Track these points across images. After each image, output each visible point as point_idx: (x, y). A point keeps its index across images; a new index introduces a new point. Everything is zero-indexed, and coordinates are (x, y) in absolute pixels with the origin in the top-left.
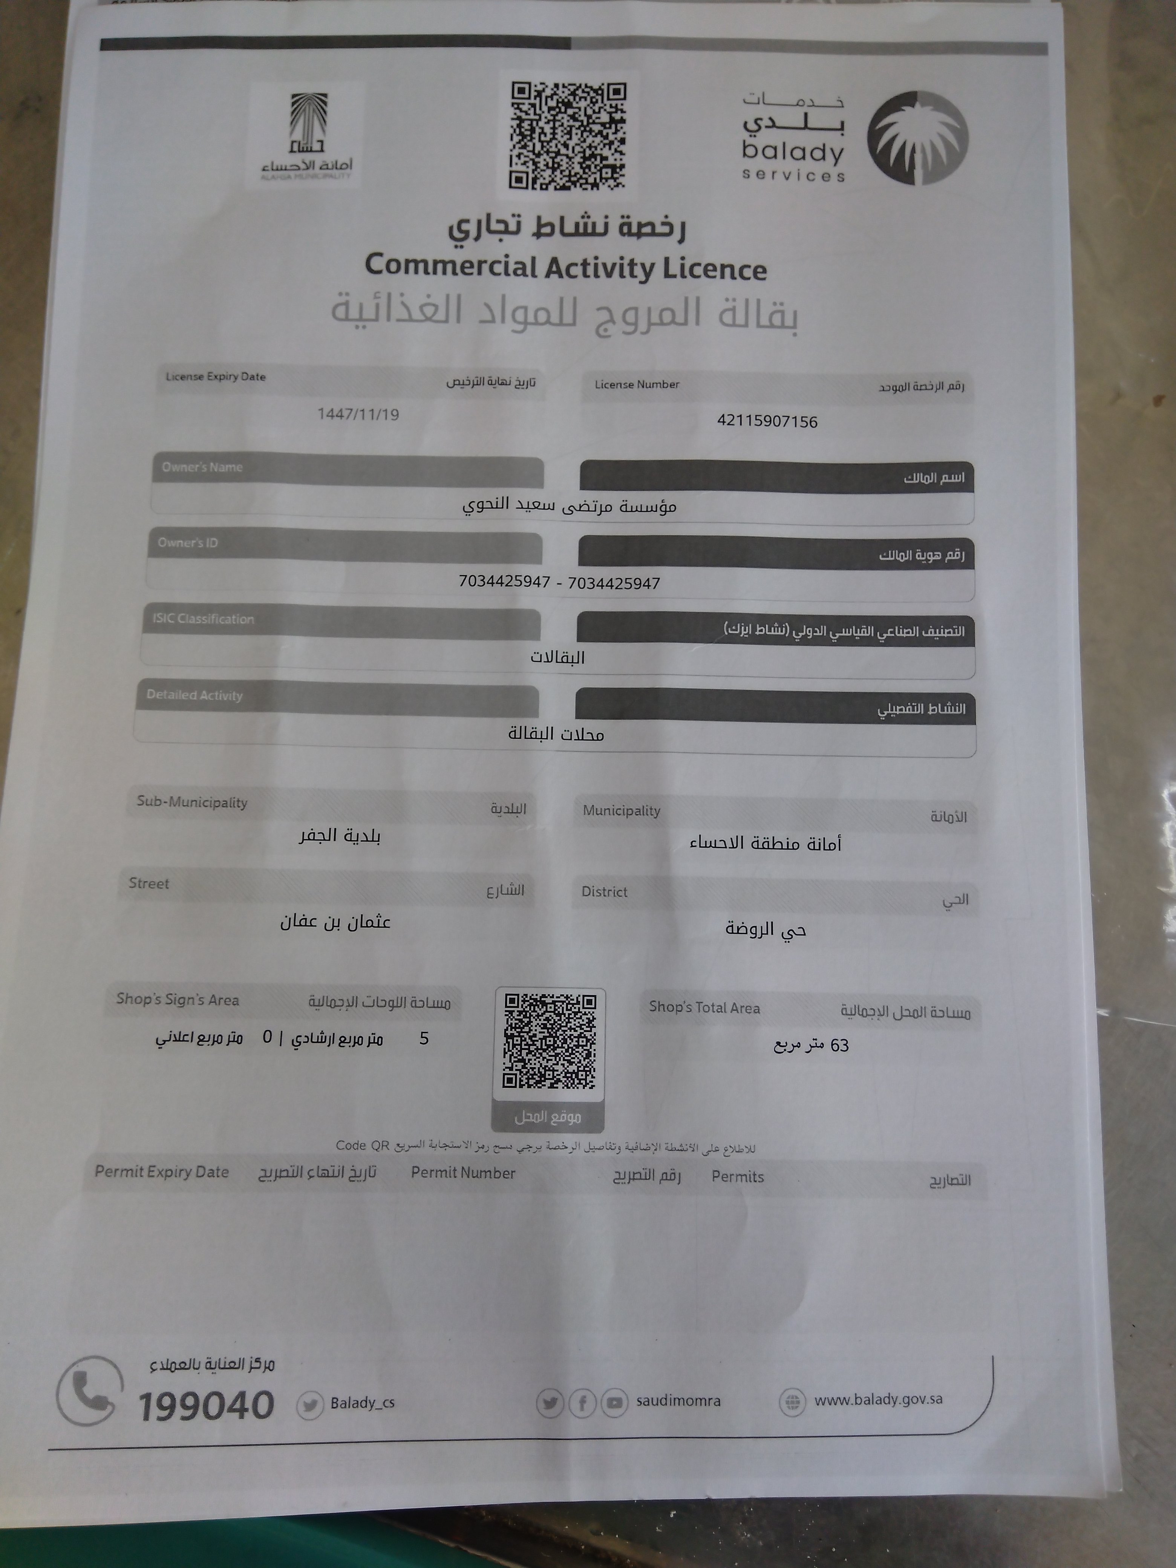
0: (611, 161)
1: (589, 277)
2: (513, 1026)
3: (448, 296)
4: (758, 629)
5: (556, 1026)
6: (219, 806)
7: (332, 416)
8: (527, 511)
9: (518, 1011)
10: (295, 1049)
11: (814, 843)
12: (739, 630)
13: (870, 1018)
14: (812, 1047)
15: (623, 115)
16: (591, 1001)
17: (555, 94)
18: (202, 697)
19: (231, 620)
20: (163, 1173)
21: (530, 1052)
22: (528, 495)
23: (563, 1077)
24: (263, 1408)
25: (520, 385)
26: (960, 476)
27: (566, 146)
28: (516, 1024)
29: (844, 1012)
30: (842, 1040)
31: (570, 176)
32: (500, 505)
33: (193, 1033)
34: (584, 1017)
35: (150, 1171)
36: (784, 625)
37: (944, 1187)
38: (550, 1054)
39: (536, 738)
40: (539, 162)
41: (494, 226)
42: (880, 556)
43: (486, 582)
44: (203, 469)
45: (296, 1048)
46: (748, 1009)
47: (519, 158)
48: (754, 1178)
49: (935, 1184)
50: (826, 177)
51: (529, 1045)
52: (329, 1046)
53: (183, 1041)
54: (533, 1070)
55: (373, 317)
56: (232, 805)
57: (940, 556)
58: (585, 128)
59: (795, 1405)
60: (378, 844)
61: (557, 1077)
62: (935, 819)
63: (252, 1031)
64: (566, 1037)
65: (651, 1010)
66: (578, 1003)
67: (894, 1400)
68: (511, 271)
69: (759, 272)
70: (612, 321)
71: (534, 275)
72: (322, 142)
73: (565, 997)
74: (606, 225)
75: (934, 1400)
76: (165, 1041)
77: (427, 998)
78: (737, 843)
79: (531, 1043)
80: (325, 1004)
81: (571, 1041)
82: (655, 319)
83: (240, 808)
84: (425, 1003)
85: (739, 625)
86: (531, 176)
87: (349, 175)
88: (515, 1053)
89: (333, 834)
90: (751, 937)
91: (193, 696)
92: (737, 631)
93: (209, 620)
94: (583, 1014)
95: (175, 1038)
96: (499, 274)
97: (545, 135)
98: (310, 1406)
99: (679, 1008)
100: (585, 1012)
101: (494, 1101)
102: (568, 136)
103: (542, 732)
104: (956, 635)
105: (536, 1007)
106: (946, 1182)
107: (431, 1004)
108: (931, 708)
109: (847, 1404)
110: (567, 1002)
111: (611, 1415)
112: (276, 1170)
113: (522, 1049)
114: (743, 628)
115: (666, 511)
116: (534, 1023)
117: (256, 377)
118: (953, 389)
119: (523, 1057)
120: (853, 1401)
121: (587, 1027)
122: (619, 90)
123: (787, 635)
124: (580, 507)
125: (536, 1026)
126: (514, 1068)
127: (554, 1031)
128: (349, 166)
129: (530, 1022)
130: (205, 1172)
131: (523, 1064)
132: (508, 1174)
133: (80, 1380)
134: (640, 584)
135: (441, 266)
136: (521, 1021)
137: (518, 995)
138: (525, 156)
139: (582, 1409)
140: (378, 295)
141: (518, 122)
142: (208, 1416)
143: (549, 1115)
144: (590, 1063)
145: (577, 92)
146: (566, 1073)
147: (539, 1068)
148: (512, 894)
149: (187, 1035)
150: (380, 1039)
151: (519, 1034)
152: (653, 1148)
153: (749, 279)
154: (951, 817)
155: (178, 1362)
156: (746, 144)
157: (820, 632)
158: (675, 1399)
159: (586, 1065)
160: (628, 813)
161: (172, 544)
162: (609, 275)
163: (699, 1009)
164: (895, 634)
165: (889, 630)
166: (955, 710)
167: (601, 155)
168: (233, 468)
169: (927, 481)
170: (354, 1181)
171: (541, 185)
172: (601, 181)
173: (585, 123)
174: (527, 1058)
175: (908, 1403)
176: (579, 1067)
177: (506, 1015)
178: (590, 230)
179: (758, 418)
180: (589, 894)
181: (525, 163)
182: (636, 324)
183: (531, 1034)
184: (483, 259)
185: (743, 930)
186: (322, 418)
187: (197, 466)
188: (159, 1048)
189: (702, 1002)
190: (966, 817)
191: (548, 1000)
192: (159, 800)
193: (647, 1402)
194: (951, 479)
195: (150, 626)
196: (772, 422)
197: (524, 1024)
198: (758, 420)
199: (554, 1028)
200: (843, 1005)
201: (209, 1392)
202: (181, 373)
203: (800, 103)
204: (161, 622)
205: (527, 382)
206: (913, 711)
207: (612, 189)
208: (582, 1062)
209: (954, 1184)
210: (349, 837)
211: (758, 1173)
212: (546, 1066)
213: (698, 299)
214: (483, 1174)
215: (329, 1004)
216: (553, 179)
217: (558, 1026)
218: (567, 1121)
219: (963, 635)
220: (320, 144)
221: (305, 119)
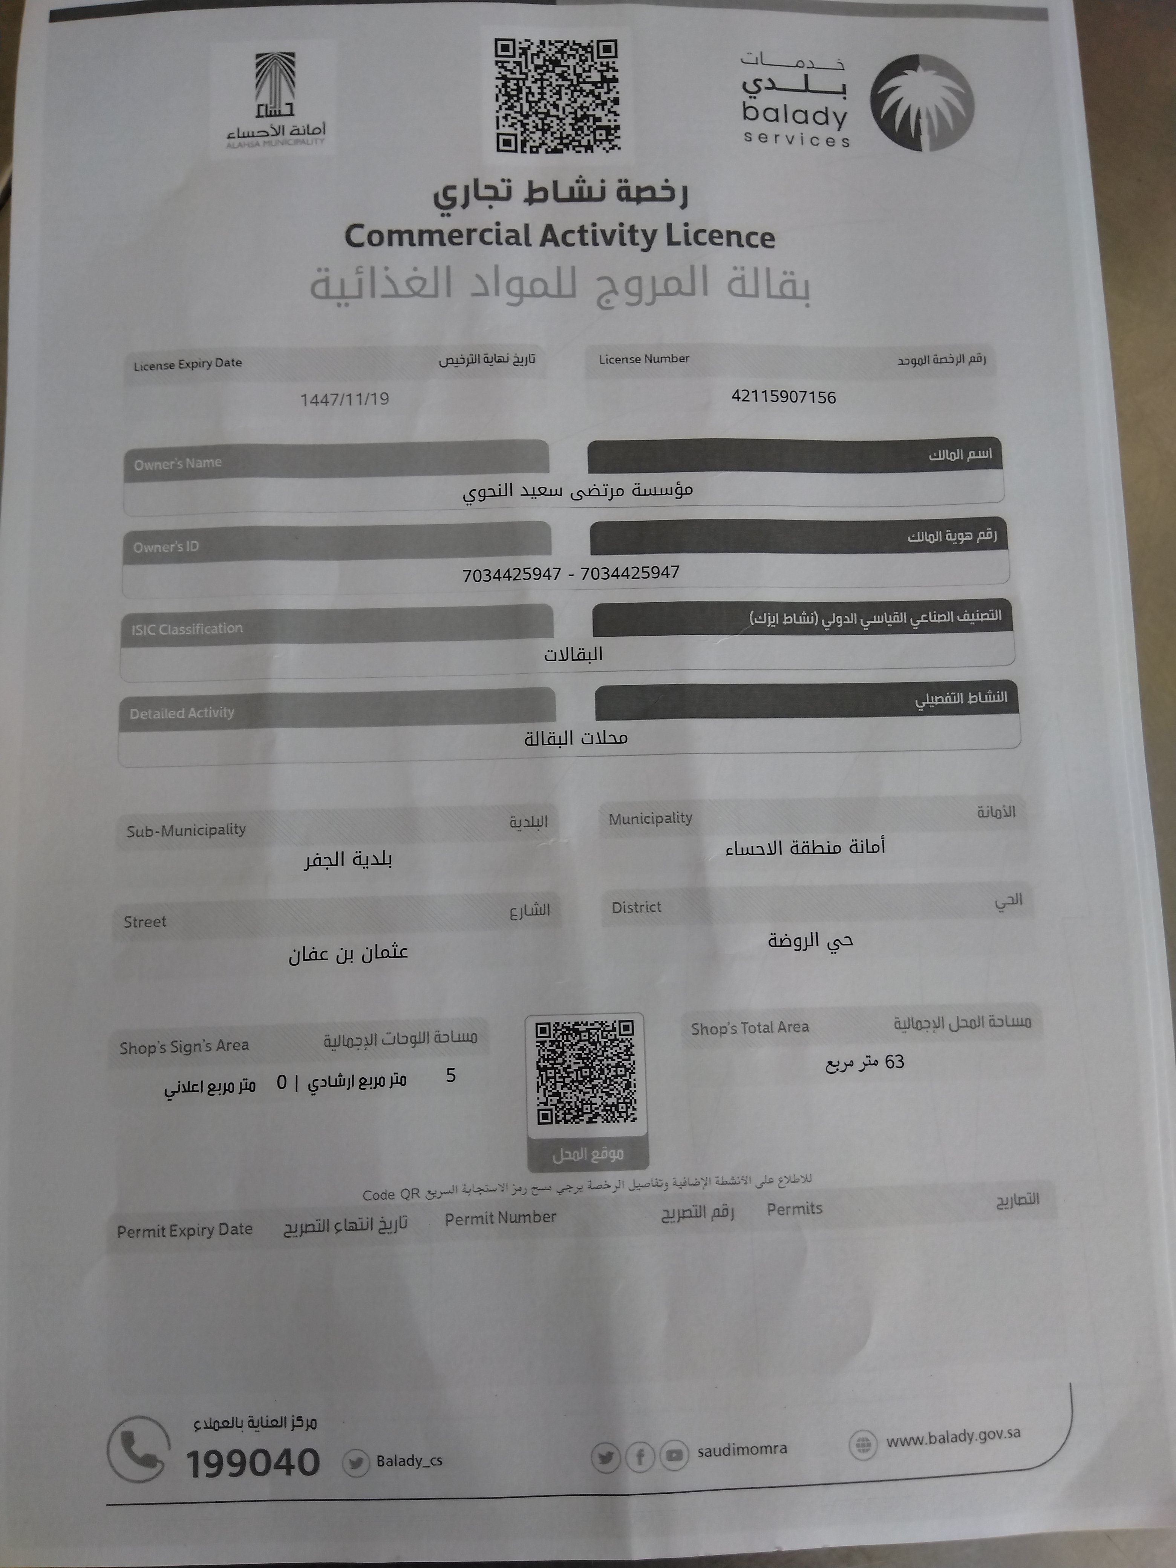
0: (605, 122)
1: (587, 244)
2: (546, 1057)
3: (436, 269)
4: (786, 618)
5: (592, 1056)
6: (216, 833)
7: (317, 403)
8: (532, 498)
9: (550, 1041)
10: (312, 1095)
11: (856, 845)
12: (765, 620)
13: (925, 1030)
14: (866, 1065)
15: (615, 73)
16: (628, 1027)
17: (541, 51)
18: (190, 715)
19: (216, 630)
20: (186, 1232)
21: (565, 1085)
22: (533, 480)
23: (602, 1111)
24: (309, 1464)
25: (518, 362)
26: (987, 452)
27: (556, 106)
28: (549, 1055)
29: (898, 1026)
30: (897, 1056)
31: (561, 138)
32: (503, 493)
33: (202, 1082)
34: (621, 1045)
35: (172, 1231)
36: (812, 614)
37: (1012, 1207)
38: (586, 1086)
39: (554, 744)
40: (528, 124)
41: (483, 192)
42: (909, 538)
43: (492, 577)
44: (179, 466)
45: (313, 1093)
46: (796, 1027)
47: (507, 120)
48: (812, 1209)
49: (1002, 1205)
50: (830, 142)
51: (564, 1078)
52: (348, 1089)
53: (193, 1091)
54: (569, 1105)
55: (357, 294)
56: (229, 832)
57: (971, 536)
58: (575, 88)
59: (866, 1448)
60: (390, 867)
61: (596, 1111)
62: (982, 815)
63: (265, 1077)
64: (603, 1067)
65: (694, 1034)
66: (614, 1029)
67: (971, 1436)
68: (503, 240)
69: (767, 240)
70: (614, 291)
71: (528, 244)
72: (291, 104)
73: (599, 1024)
74: (603, 189)
75: (1011, 1434)
76: (174, 1093)
77: (452, 1032)
78: (775, 849)
79: (566, 1075)
80: (342, 1044)
81: (608, 1071)
82: (660, 289)
83: (238, 835)
84: (450, 1037)
85: (765, 614)
86: (520, 138)
87: (322, 140)
88: (549, 1087)
89: (341, 858)
90: (795, 950)
91: (181, 714)
92: (763, 621)
93: (194, 631)
94: (620, 1042)
95: (184, 1088)
96: (491, 243)
97: (533, 96)
98: (356, 1464)
99: (724, 1030)
100: (622, 1039)
101: (530, 1140)
102: (558, 97)
103: (560, 737)
104: (993, 619)
105: (569, 1036)
106: (1014, 1203)
107: (456, 1038)
108: (971, 697)
109: (921, 1444)
110: (602, 1029)
111: (673, 1468)
112: (302, 1225)
113: (556, 1082)
114: (769, 617)
115: (682, 494)
116: (568, 1053)
117: (231, 362)
118: (974, 361)
119: (558, 1091)
120: (927, 1440)
121: (625, 1055)
122: (609, 48)
123: (816, 624)
124: (590, 492)
125: (570, 1057)
126: (550, 1103)
127: (590, 1061)
128: (321, 130)
129: (563, 1053)
130: (228, 1229)
131: (558, 1098)
132: (547, 1218)
133: (128, 1439)
134: (658, 572)
135: (426, 236)
136: (553, 1051)
137: (549, 1024)
138: (513, 118)
139: (640, 1463)
140: (360, 270)
141: (503, 81)
142: (255, 1472)
143: (589, 1152)
144: (631, 1094)
145: (565, 50)
146: (605, 1106)
147: (575, 1102)
148: (537, 914)
149: (197, 1085)
150: (403, 1079)
151: (553, 1066)
152: (703, 1183)
153: (757, 246)
154: (998, 812)
155: (221, 1421)
156: (746, 106)
157: (850, 620)
158: (738, 1448)
159: (626, 1096)
160: (658, 820)
161: (149, 549)
162: (609, 242)
163: (745, 1031)
164: (929, 620)
165: (923, 616)
166: (996, 699)
167: (594, 116)
168: (211, 463)
169: (953, 458)
170: (384, 1233)
171: (531, 147)
172: (595, 143)
173: (575, 83)
174: (562, 1092)
175: (985, 1439)
176: (618, 1099)
177: (537, 1046)
178: (586, 195)
179: (774, 393)
180: (620, 911)
181: (512, 125)
182: (640, 294)
183: (565, 1066)
184: (472, 227)
185: (786, 943)
186: (306, 405)
187: (172, 463)
188: (169, 1100)
189: (747, 1023)
190: (1014, 812)
191: (582, 1028)
192: (150, 830)
193: (709, 1453)
194: (978, 455)
195: (128, 640)
196: (789, 397)
197: (557, 1055)
198: (774, 395)
199: (590, 1058)
200: (896, 1018)
201: (254, 1449)
202: (150, 363)
203: (800, 64)
204: (141, 634)
205: (527, 358)
206: (953, 700)
207: (607, 152)
208: (622, 1093)
209: (1022, 1204)
210: (357, 861)
211: (816, 1204)
212: (583, 1100)
213: (705, 267)
214: (522, 1218)
215: (346, 1044)
216: (543, 141)
217: (594, 1056)
218: (608, 1158)
219: (1000, 619)
220: (289, 107)
221: (271, 83)
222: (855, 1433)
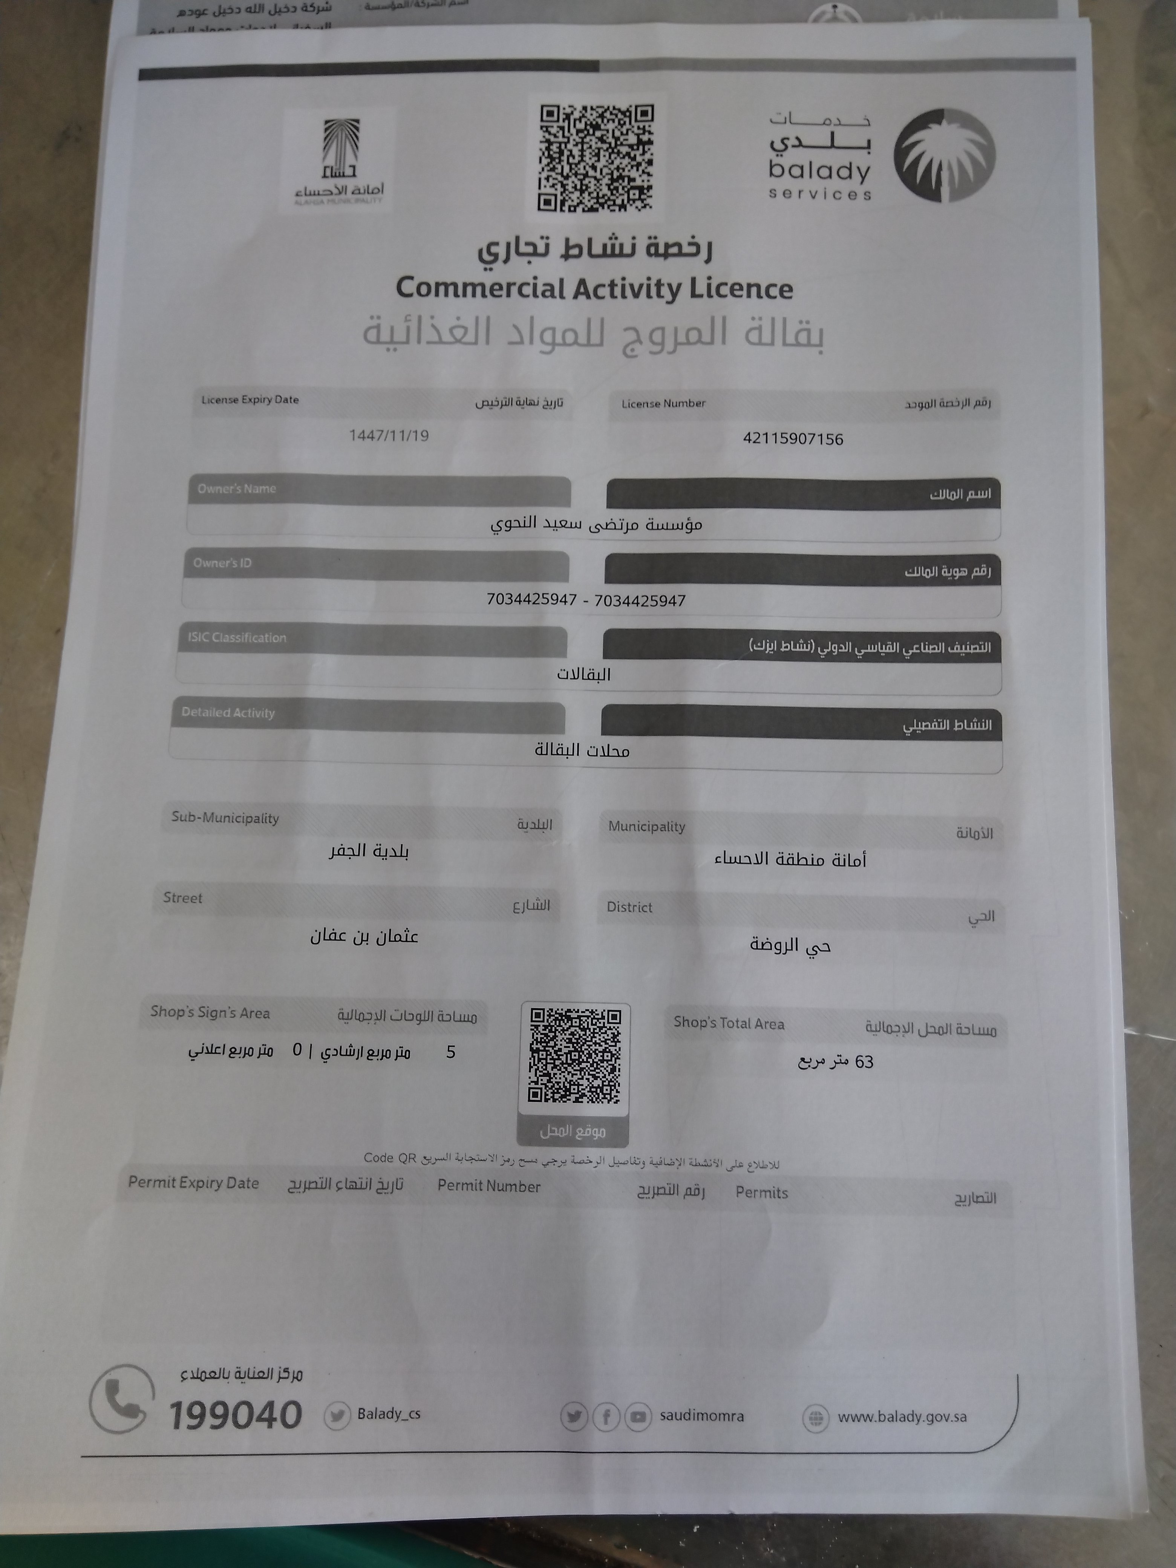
0: (638, 182)
1: (616, 297)
2: (539, 1040)
3: (477, 318)
4: (784, 645)
5: (581, 1041)
6: (251, 821)
7: (364, 438)
8: (554, 530)
9: (543, 1026)
11: (839, 859)
12: (764, 647)
13: (895, 1034)
14: (836, 1063)
15: (650, 136)
16: (616, 1016)
17: (583, 116)
18: (235, 715)
19: (263, 639)
20: (195, 1184)
21: (555, 1067)
22: (555, 513)
23: (588, 1092)
24: (291, 1418)
25: (548, 405)
26: (987, 492)
27: (594, 168)
28: (541, 1038)
29: (869, 1029)
30: (866, 1057)
31: (598, 198)
32: (527, 524)
33: (225, 1045)
34: (609, 1032)
35: (182, 1182)
36: (809, 642)
37: (969, 1205)
38: (575, 1068)
39: (562, 754)
40: (567, 185)
41: (523, 249)
42: (906, 573)
43: (514, 600)
44: (238, 491)
45: (325, 1061)
46: (772, 1025)
47: (548, 181)
48: (778, 1194)
49: (961, 1202)
50: (852, 195)
51: (555, 1060)
52: (357, 1059)
53: (216, 1053)
54: (558, 1085)
55: (404, 340)
56: (264, 821)
57: (966, 572)
58: (613, 150)
59: (818, 1422)
60: (407, 859)
61: (582, 1091)
62: (960, 835)
63: (282, 1044)
64: (591, 1052)
65: (676, 1026)
66: (603, 1018)
67: (918, 1417)
68: (539, 293)
69: (785, 291)
70: (639, 341)
71: (562, 297)
72: (354, 167)
73: (590, 1012)
74: (634, 246)
75: (958, 1419)
76: (197, 1053)
77: (454, 1012)
78: (762, 859)
79: (557, 1057)
80: (354, 1017)
81: (595, 1056)
82: (682, 338)
83: (272, 824)
84: (452, 1017)
85: (764, 641)
86: (559, 198)
87: (380, 200)
88: (540, 1068)
89: (362, 850)
90: (776, 953)
91: (227, 713)
92: (762, 647)
93: (243, 639)
94: (608, 1029)
95: (208, 1050)
96: (528, 296)
97: (574, 158)
98: (337, 1417)
99: (704, 1024)
100: (610, 1027)
101: (520, 1116)
102: (596, 159)
103: (568, 748)
104: (982, 651)
105: (562, 1022)
106: (971, 1200)
107: (457, 1018)
108: (957, 724)
109: (871, 1421)
110: (592, 1017)
111: (635, 1429)
112: (306, 1181)
113: (547, 1063)
114: (768, 644)
115: (692, 529)
116: (560, 1038)
117: (289, 400)
118: (979, 405)
119: (548, 1071)
120: (876, 1418)
121: (612, 1042)
122: (647, 112)
123: (812, 652)
124: (607, 525)
125: (561, 1041)
126: (540, 1082)
127: (579, 1045)
128: (380, 190)
129: (555, 1036)
130: (235, 1183)
131: (548, 1078)
132: (533, 1188)
133: (113, 1388)
134: (666, 601)
135: (470, 288)
136: (546, 1035)
137: (543, 1010)
138: (554, 179)
139: (606, 1423)
140: (408, 318)
141: (546, 145)
142: (237, 1425)
143: (574, 1129)
144: (615, 1077)
145: (605, 114)
146: (591, 1088)
147: (564, 1083)
148: (538, 909)
149: (219, 1048)
150: (408, 1052)
151: (545, 1049)
152: (677, 1163)
153: (775, 297)
154: (977, 833)
155: (208, 1372)
156: (773, 164)
157: (846, 649)
158: (698, 1414)
159: (611, 1079)
160: (653, 828)
161: (207, 564)
162: (636, 295)
163: (724, 1025)
164: (921, 651)
165: (915, 646)
166: (981, 727)
167: (629, 177)
168: (267, 489)
169: (953, 498)
170: (381, 1193)
171: (570, 207)
172: (628, 202)
173: (613, 145)
174: (552, 1073)
175: (932, 1421)
176: (603, 1082)
177: (532, 1030)
178: (617, 251)
179: (783, 435)
180: (614, 910)
181: (553, 186)
182: (662, 344)
183: (556, 1049)
184: (512, 281)
185: (767, 946)
186: (354, 439)
187: (232, 487)
188: (192, 1060)
189: (726, 1018)
190: (992, 833)
191: (574, 1015)
192: (193, 816)
193: (671, 1417)
194: (978, 495)
195: (185, 645)
196: (798, 439)
197: (549, 1038)
198: (784, 437)
199: (579, 1043)
200: (868, 1021)
201: (238, 1401)
202: (217, 397)
203: (827, 122)
204: (196, 640)
205: (555, 402)
206: (939, 726)
207: (639, 210)
208: (607, 1077)
209: (980, 1202)
210: (378, 852)
211: (782, 1189)
212: (571, 1081)
213: (724, 319)
214: (509, 1187)
215: (358, 1018)
216: (581, 201)
217: (584, 1041)
218: (592, 1135)
219: (990, 651)
220: (352, 169)
221: (337, 145)
222: (808, 1408)
